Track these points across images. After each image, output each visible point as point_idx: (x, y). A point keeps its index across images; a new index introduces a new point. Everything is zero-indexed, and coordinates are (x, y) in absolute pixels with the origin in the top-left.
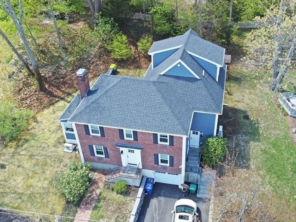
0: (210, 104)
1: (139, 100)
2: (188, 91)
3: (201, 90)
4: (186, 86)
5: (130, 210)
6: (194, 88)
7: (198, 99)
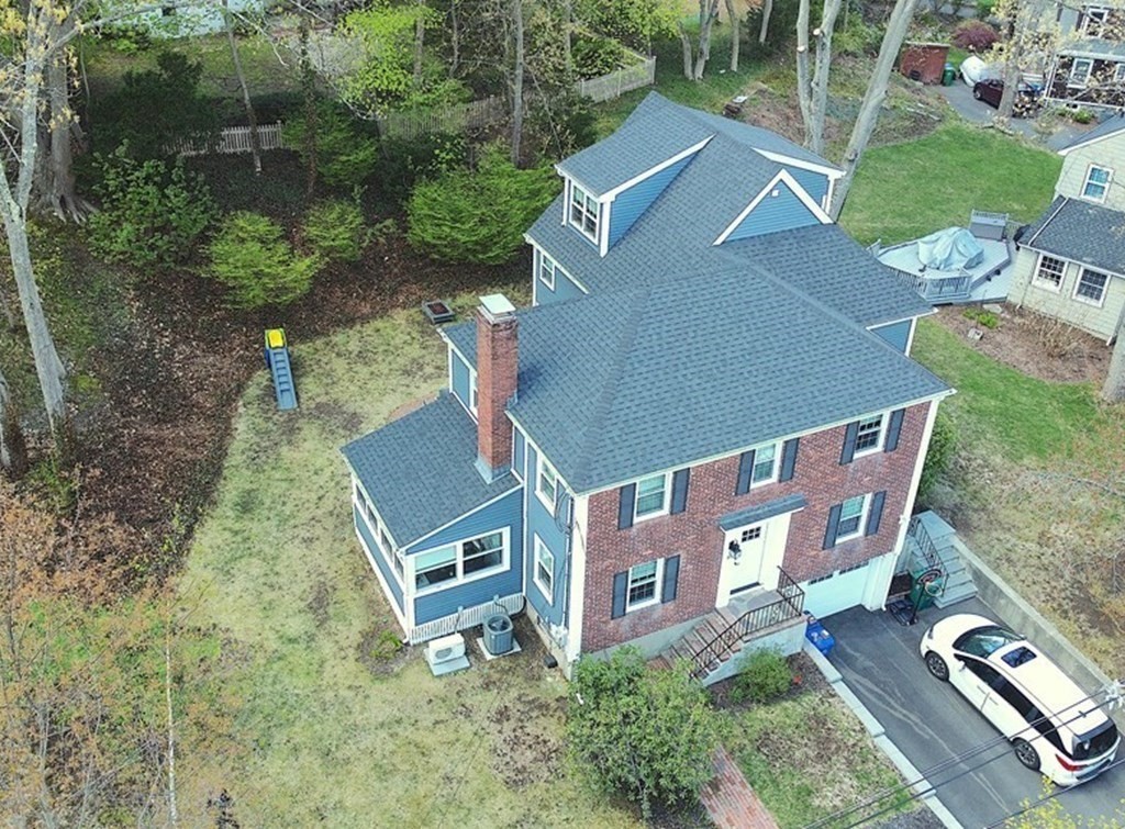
0: (894, 289)
1: (745, 334)
2: (818, 271)
3: (850, 256)
4: (806, 260)
5: (858, 728)
6: (831, 258)
7: (857, 286)
